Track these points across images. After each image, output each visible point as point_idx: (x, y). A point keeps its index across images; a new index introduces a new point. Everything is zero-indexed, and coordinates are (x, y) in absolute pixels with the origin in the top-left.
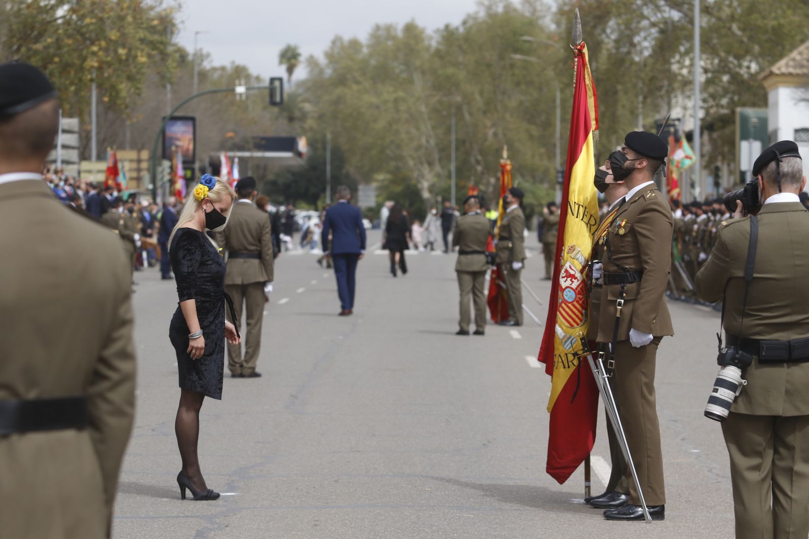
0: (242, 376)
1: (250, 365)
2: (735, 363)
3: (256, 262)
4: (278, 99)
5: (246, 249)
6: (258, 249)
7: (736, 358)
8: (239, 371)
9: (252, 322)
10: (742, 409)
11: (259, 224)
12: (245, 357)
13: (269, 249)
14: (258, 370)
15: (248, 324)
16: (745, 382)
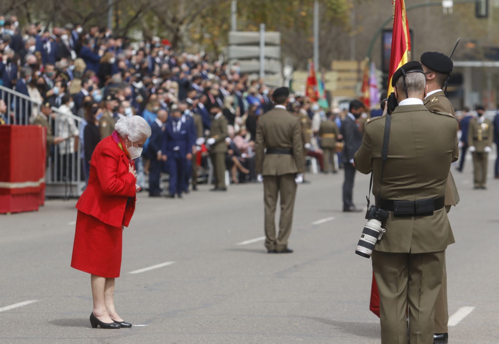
0: (275, 251)
1: (283, 242)
3: (288, 157)
5: (280, 146)
6: (291, 146)
8: (273, 248)
9: (285, 207)
11: (291, 126)
12: (279, 235)
13: (299, 146)
14: (290, 247)
15: (282, 209)
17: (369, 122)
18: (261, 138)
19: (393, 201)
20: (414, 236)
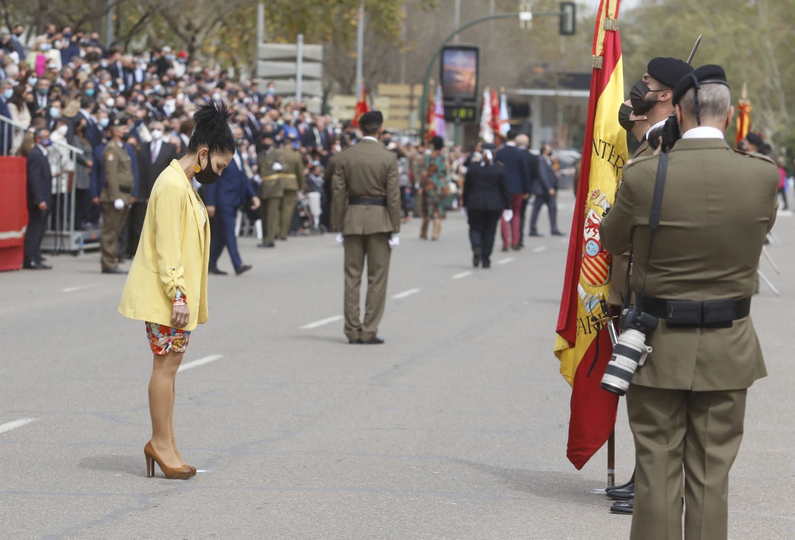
0: (360, 342)
1: (370, 329)
2: (636, 326)
3: (380, 209)
4: (569, 27)
5: (369, 194)
6: (384, 194)
7: (637, 321)
8: (356, 336)
9: (374, 279)
10: (646, 381)
11: (385, 166)
12: (365, 320)
13: (396, 195)
14: (379, 336)
15: (370, 282)
16: (650, 349)
17: (631, 165)
18: (342, 182)
19: (665, 300)
20: (699, 363)
